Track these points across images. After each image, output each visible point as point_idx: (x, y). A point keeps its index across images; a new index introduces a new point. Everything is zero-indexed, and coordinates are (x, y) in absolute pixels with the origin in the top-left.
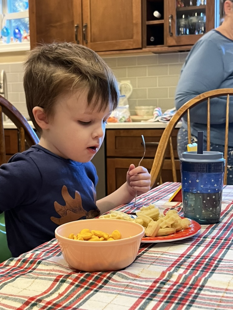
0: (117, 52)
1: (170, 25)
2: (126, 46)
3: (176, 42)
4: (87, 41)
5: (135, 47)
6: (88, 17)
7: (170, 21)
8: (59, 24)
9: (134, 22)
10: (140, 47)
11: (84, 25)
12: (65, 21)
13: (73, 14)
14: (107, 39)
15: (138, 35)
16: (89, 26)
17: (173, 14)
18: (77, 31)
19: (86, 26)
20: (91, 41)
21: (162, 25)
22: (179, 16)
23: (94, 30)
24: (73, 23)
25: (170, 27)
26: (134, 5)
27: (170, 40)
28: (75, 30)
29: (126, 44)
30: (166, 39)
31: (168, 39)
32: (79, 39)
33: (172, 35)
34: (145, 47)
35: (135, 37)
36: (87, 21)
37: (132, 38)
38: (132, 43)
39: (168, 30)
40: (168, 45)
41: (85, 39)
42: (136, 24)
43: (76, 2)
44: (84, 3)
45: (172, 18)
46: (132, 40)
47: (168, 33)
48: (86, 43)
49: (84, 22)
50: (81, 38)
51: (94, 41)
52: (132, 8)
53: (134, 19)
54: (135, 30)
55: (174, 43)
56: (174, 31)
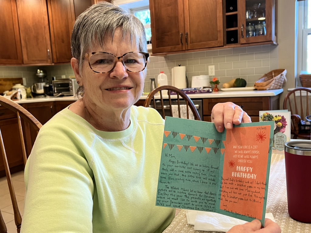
0: (207, 49)
1: (242, 30)
2: (213, 45)
3: (246, 41)
4: (188, 43)
5: (219, 46)
6: (188, 28)
7: (242, 27)
8: (170, 33)
9: (218, 29)
10: (223, 45)
11: (186, 33)
12: (174, 31)
13: (179, 27)
14: (201, 41)
15: (221, 37)
16: (189, 33)
17: (244, 24)
18: (182, 37)
19: (187, 34)
20: (190, 43)
21: (236, 31)
22: (247, 25)
23: (192, 36)
24: (179, 32)
25: (242, 31)
26: (218, 19)
27: (242, 40)
28: (181, 36)
29: (213, 43)
31: (241, 39)
33: (243, 37)
34: (226, 45)
35: (219, 40)
36: (188, 31)
37: (217, 40)
38: (217, 43)
39: (241, 34)
40: (241, 43)
41: (186, 42)
42: (220, 31)
43: (181, 19)
44: (186, 19)
45: (243, 26)
46: (217, 41)
47: (241, 36)
48: (187, 44)
49: (186, 32)
50: (184, 41)
51: (192, 43)
52: (217, 22)
53: (218, 28)
54: (219, 35)
55: (244, 42)
56: (244, 34)
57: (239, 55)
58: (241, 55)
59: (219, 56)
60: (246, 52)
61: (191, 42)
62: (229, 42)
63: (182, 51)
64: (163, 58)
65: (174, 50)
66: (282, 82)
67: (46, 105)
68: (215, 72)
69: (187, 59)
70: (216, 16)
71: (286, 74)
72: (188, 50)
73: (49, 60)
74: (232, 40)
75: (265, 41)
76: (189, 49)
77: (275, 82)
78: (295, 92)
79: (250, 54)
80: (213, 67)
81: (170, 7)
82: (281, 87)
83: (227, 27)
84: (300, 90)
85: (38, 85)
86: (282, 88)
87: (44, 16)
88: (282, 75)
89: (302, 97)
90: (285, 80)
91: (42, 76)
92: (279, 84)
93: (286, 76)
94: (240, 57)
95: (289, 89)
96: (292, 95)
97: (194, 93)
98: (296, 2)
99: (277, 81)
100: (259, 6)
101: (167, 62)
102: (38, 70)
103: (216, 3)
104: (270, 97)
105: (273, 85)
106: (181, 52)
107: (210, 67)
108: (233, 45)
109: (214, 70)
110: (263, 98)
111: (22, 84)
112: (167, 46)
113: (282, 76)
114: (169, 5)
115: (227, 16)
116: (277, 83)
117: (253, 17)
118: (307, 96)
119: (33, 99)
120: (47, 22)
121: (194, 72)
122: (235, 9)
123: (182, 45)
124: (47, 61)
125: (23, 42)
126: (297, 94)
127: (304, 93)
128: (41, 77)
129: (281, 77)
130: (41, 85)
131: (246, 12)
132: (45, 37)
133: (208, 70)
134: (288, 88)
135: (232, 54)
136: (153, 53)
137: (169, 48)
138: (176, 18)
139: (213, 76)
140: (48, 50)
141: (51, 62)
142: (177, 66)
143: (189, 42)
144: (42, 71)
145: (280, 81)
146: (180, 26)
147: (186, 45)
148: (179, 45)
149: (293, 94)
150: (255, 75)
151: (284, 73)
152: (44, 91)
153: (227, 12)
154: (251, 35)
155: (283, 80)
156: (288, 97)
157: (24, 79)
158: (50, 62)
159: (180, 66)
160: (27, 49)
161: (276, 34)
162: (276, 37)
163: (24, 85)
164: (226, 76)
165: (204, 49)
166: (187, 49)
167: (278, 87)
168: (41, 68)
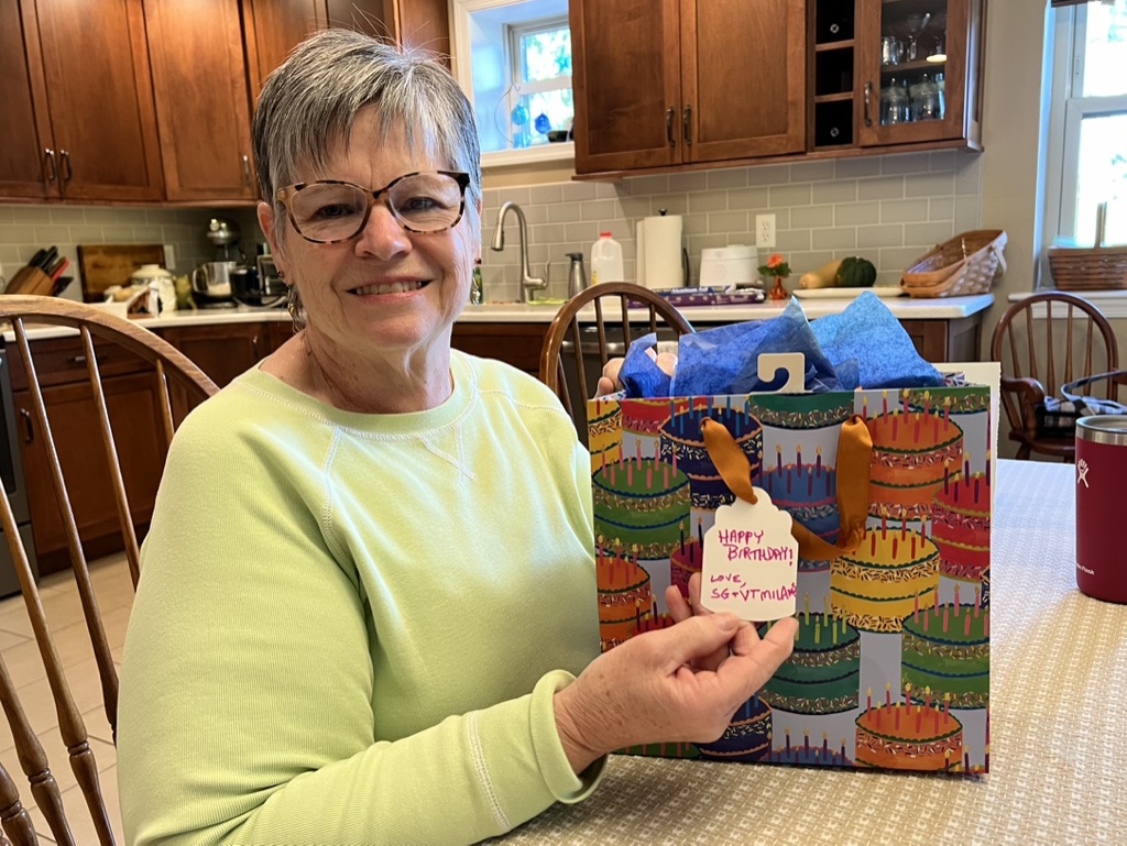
0: (753, 161)
1: (867, 101)
2: (772, 148)
3: (880, 138)
4: (690, 141)
5: (790, 151)
6: (693, 91)
7: (867, 92)
8: (633, 107)
9: (790, 98)
10: (803, 150)
11: (686, 108)
12: (647, 101)
13: (663, 88)
14: (732, 136)
15: (799, 125)
16: (695, 109)
17: (873, 80)
18: (671, 120)
19: (689, 111)
20: (699, 141)
21: (849, 103)
22: (885, 84)
23: (704, 118)
24: (662, 104)
25: (866, 105)
26: (789, 63)
27: (866, 135)
28: (668, 118)
29: (772, 143)
30: (858, 132)
31: (861, 131)
32: (674, 137)
33: (869, 123)
34: (813, 151)
35: (790, 131)
36: (691, 100)
37: (785, 132)
38: (784, 142)
39: (862, 113)
40: (862, 144)
41: (686, 138)
42: (794, 103)
43: (670, 62)
44: (686, 63)
45: (871, 88)
46: (784, 135)
47: (862, 120)
48: (689, 145)
49: (686, 103)
50: (678, 134)
51: (705, 140)
52: (786, 72)
53: (790, 92)
54: (791, 116)
55: (874, 140)
56: (874, 114)
57: (854, 182)
58: (861, 181)
59: (790, 184)
60: (877, 174)
61: (701, 139)
62: (822, 139)
63: (672, 165)
64: (610, 187)
65: (647, 164)
66: (992, 274)
67: (237, 335)
68: (778, 235)
69: (688, 193)
70: (786, 54)
71: (1006, 247)
72: (690, 163)
73: (247, 190)
74: (834, 133)
75: (941, 138)
76: (693, 160)
77: (969, 271)
78: (1033, 305)
79: (888, 178)
80: (771, 219)
81: (637, 21)
82: (987, 290)
83: (820, 92)
84: (1049, 298)
85: (213, 267)
86: (990, 292)
87: (231, 46)
88: (991, 249)
89: (1053, 322)
90: (999, 265)
91: (225, 239)
92: (982, 279)
93: (1004, 252)
94: (857, 188)
95: (1012, 297)
96: (1021, 316)
97: (708, 304)
98: (1049, 10)
99: (976, 268)
100: (925, 21)
101: (621, 201)
102: (214, 221)
103: (787, 11)
104: (948, 320)
105: (962, 281)
106: (670, 168)
107: (760, 219)
108: (836, 152)
109: (772, 231)
110: (926, 323)
111: (163, 265)
112: (623, 150)
113: (992, 254)
114: (631, 16)
115: (820, 55)
116: (973, 276)
117: (903, 58)
118: (1070, 319)
119: (198, 314)
120: (242, 66)
121: (708, 234)
122: (847, 32)
123: (673, 146)
124: (241, 192)
125: (164, 130)
126: (1039, 310)
127: (1060, 310)
128: (222, 242)
129: (987, 257)
130: (222, 267)
131: (883, 41)
132: (234, 116)
133: (753, 228)
134: (1009, 293)
135: (834, 180)
136: (578, 173)
137: (630, 155)
138: (656, 58)
139: (771, 249)
140: (246, 158)
141: (253, 194)
142: (654, 215)
143: (694, 140)
144: (224, 225)
145: (985, 271)
146: (666, 87)
147: (686, 147)
148: (662, 146)
149: (1024, 311)
150: (904, 247)
151: (1000, 243)
152: (232, 289)
153: (820, 41)
154: (895, 118)
155: (995, 265)
156: (1008, 321)
157: (169, 250)
158: (250, 197)
159: (663, 214)
160: (177, 151)
161: (978, 116)
162: (976, 123)
163: (168, 267)
164: (812, 251)
165: (742, 162)
166: (686, 161)
167: (979, 287)
168: (222, 214)
